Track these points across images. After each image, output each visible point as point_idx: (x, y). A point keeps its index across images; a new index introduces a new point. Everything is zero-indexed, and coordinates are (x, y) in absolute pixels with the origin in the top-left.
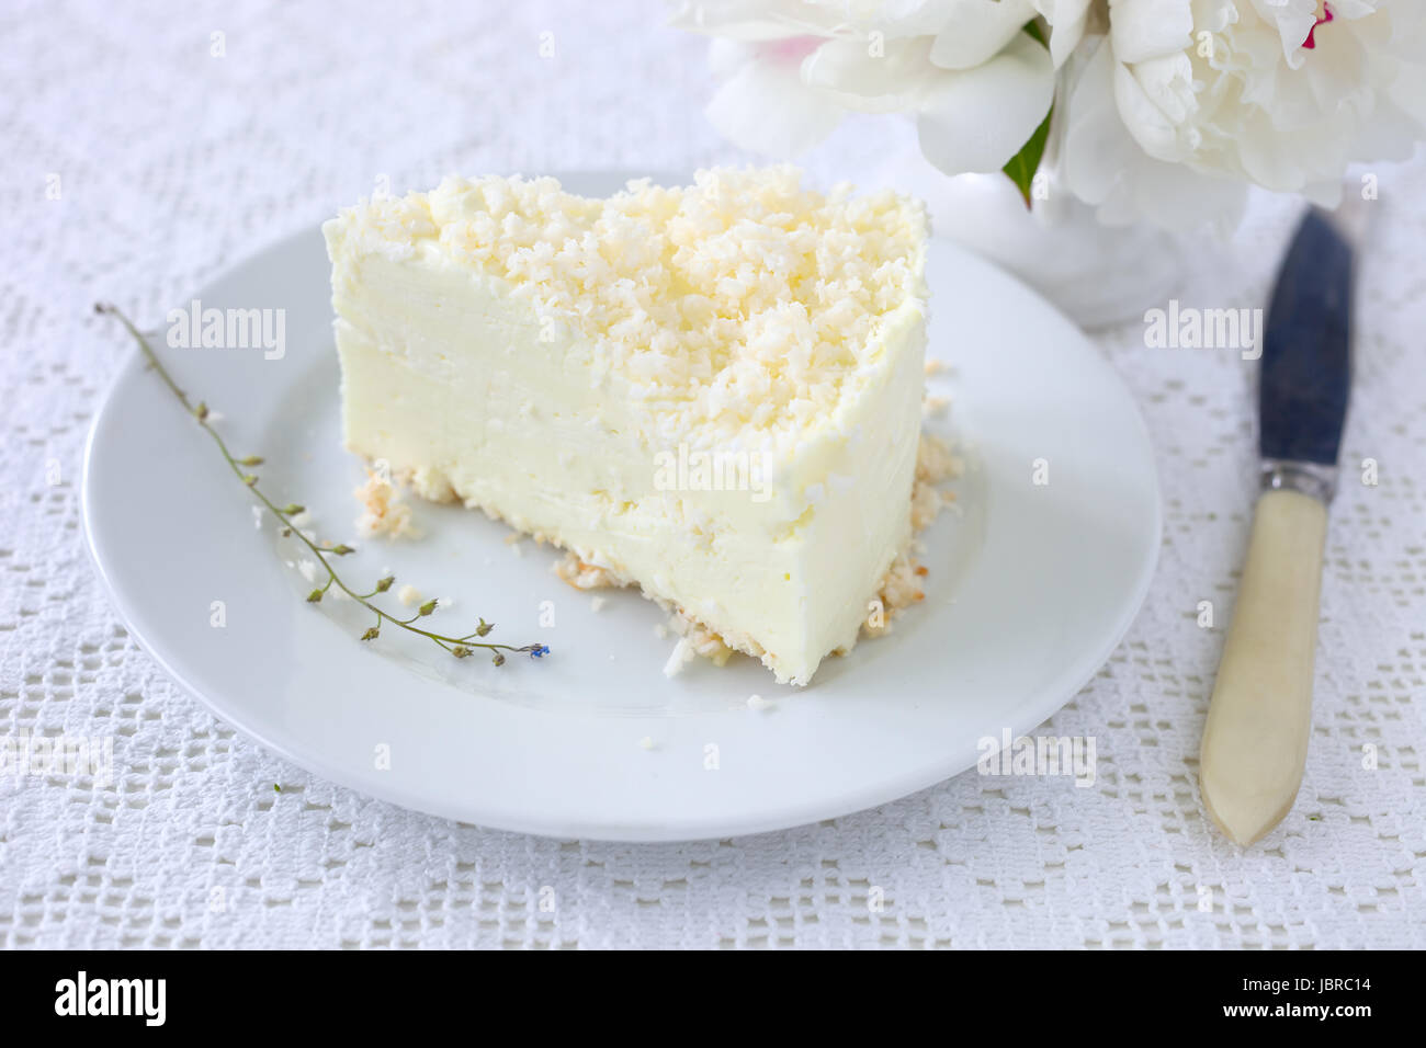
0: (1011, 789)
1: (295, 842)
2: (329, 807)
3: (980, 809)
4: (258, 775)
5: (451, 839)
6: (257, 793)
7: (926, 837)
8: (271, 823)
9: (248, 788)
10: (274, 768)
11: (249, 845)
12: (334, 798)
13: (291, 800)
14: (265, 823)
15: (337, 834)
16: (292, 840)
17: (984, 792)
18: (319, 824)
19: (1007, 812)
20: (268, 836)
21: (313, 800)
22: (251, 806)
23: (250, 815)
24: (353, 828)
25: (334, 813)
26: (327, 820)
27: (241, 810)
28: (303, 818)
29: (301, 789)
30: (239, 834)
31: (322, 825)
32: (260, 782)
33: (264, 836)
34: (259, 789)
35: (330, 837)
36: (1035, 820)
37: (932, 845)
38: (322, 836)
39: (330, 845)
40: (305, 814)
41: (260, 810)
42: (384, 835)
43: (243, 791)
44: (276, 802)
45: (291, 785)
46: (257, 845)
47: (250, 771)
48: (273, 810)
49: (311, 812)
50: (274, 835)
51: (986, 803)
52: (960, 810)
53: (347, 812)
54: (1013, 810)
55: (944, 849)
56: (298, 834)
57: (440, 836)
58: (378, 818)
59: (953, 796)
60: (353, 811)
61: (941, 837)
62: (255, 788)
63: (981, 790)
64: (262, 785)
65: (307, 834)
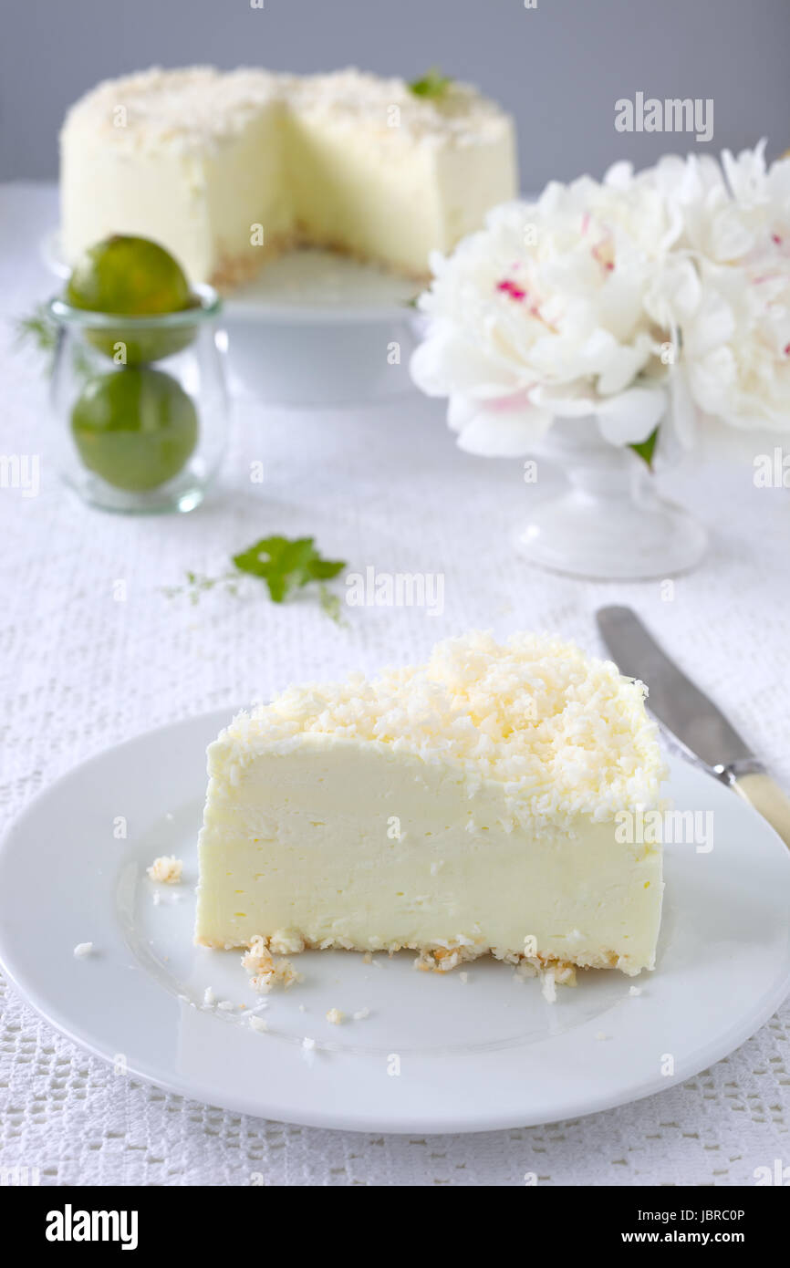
0: (682, 1121)
1: (122, 1171)
2: (145, 1148)
3: (659, 1136)
4: (87, 1126)
5: (244, 1167)
6: (88, 1138)
7: (618, 1157)
8: (102, 1158)
9: (81, 1135)
10: (100, 1121)
11: (85, 1174)
12: (149, 1141)
13: (116, 1143)
14: (97, 1158)
15: (155, 1166)
16: (118, 1170)
17: (662, 1125)
18: (139, 1159)
19: (681, 1136)
20: (100, 1168)
21: (133, 1142)
22: (85, 1147)
23: (84, 1153)
24: (166, 1161)
25: (150, 1152)
26: (145, 1157)
27: (78, 1149)
28: (126, 1155)
29: (122, 1135)
30: (77, 1166)
31: (141, 1160)
32: (91, 1130)
33: (97, 1168)
34: (90, 1135)
35: (149, 1168)
36: (703, 1142)
37: (623, 1162)
38: (142, 1167)
39: (149, 1173)
40: (129, 1152)
41: (92, 1149)
42: (191, 1166)
43: (77, 1137)
44: (104, 1145)
45: (114, 1132)
46: (92, 1174)
47: (82, 1122)
48: (102, 1149)
49: (132, 1151)
50: (104, 1167)
51: (663, 1131)
52: (643, 1138)
53: (161, 1149)
54: (685, 1136)
55: (633, 1165)
56: (124, 1166)
57: (235, 1165)
58: (185, 1153)
59: (637, 1128)
60: (165, 1149)
61: (630, 1157)
62: (86, 1134)
63: (658, 1123)
64: (93, 1132)
65: (132, 1166)
